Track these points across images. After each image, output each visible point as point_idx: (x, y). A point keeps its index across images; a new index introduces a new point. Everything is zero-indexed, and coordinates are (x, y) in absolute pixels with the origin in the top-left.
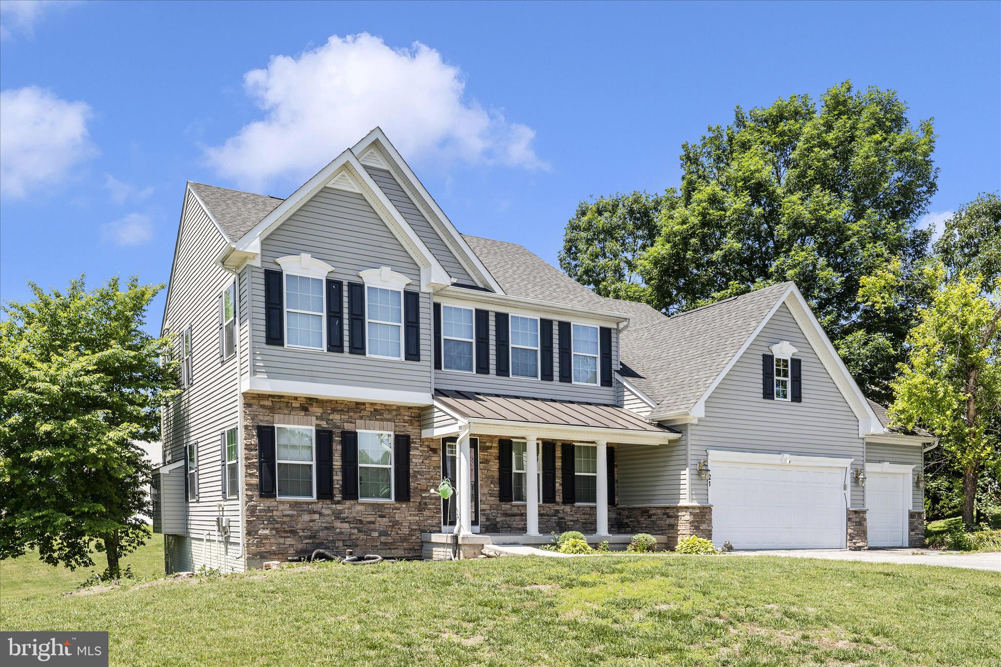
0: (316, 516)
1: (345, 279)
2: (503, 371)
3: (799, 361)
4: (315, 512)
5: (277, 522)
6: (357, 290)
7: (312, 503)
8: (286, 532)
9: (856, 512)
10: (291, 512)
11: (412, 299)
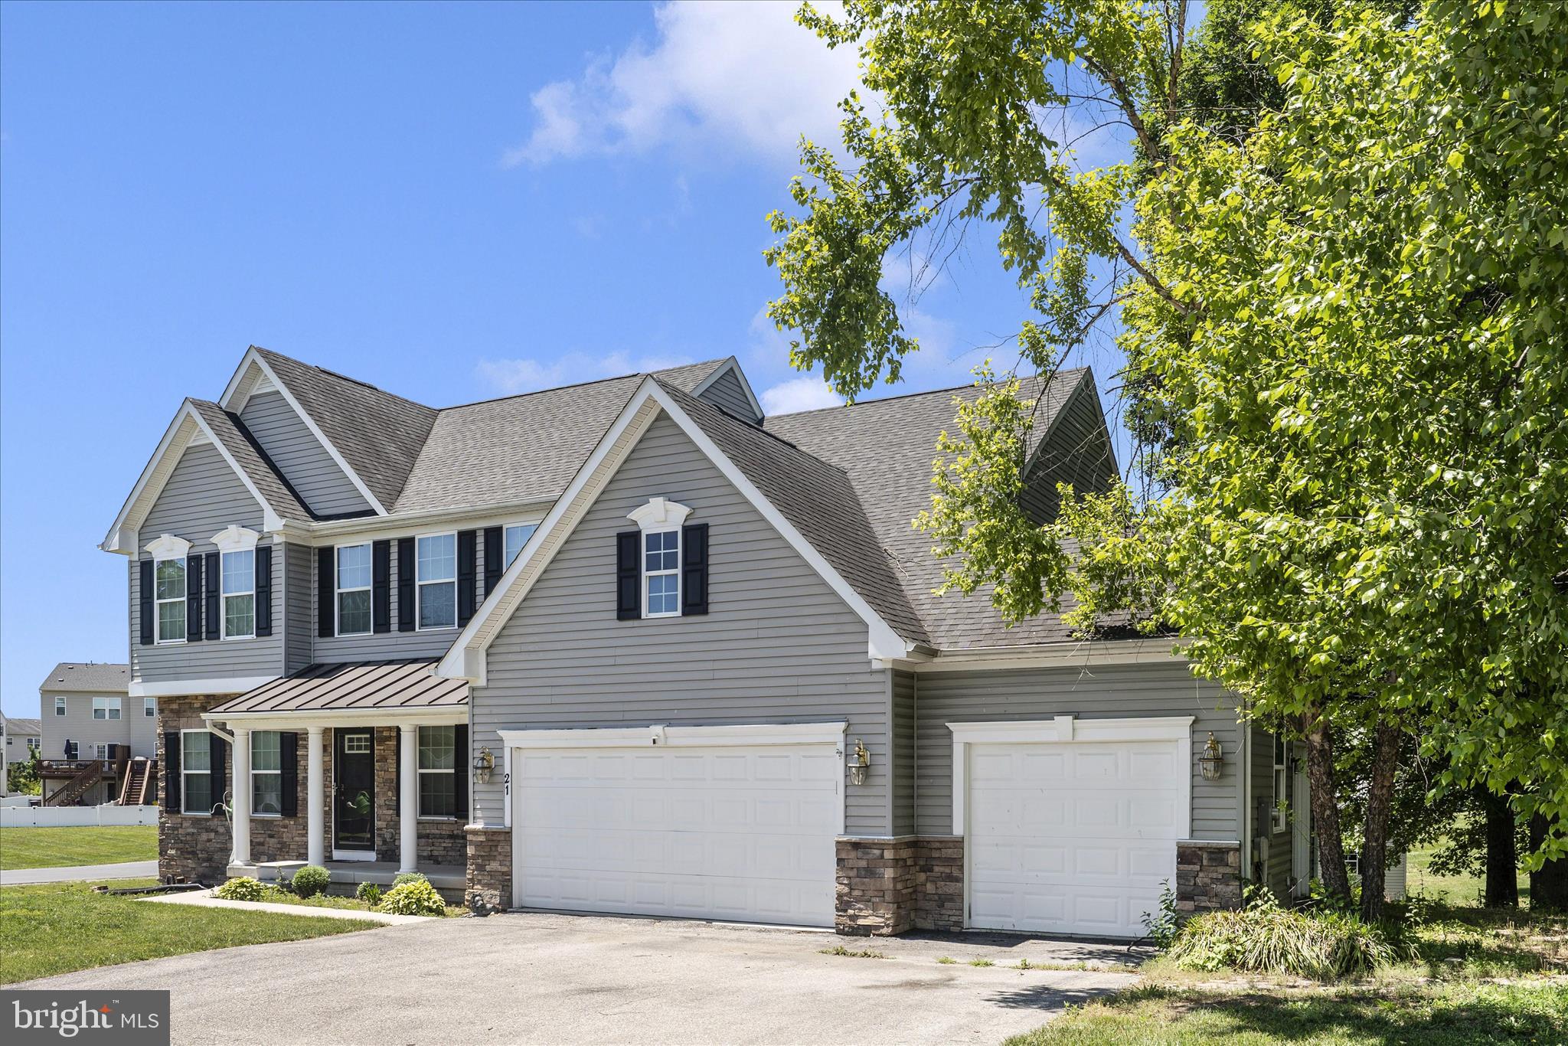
0: (212, 835)
1: (202, 551)
2: (407, 624)
3: (704, 528)
4: (212, 831)
5: (182, 842)
6: (214, 558)
7: (207, 820)
8: (189, 853)
9: (856, 846)
10: (192, 830)
11: (264, 555)
